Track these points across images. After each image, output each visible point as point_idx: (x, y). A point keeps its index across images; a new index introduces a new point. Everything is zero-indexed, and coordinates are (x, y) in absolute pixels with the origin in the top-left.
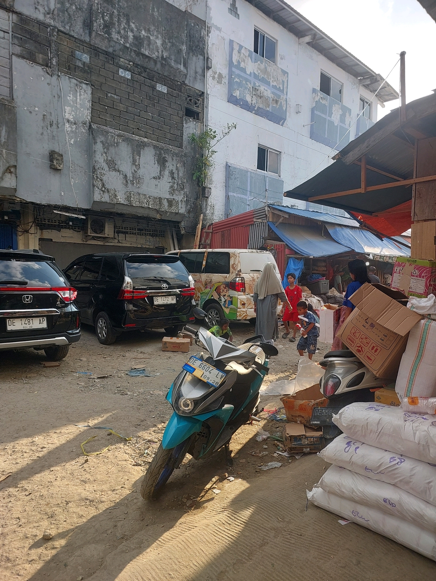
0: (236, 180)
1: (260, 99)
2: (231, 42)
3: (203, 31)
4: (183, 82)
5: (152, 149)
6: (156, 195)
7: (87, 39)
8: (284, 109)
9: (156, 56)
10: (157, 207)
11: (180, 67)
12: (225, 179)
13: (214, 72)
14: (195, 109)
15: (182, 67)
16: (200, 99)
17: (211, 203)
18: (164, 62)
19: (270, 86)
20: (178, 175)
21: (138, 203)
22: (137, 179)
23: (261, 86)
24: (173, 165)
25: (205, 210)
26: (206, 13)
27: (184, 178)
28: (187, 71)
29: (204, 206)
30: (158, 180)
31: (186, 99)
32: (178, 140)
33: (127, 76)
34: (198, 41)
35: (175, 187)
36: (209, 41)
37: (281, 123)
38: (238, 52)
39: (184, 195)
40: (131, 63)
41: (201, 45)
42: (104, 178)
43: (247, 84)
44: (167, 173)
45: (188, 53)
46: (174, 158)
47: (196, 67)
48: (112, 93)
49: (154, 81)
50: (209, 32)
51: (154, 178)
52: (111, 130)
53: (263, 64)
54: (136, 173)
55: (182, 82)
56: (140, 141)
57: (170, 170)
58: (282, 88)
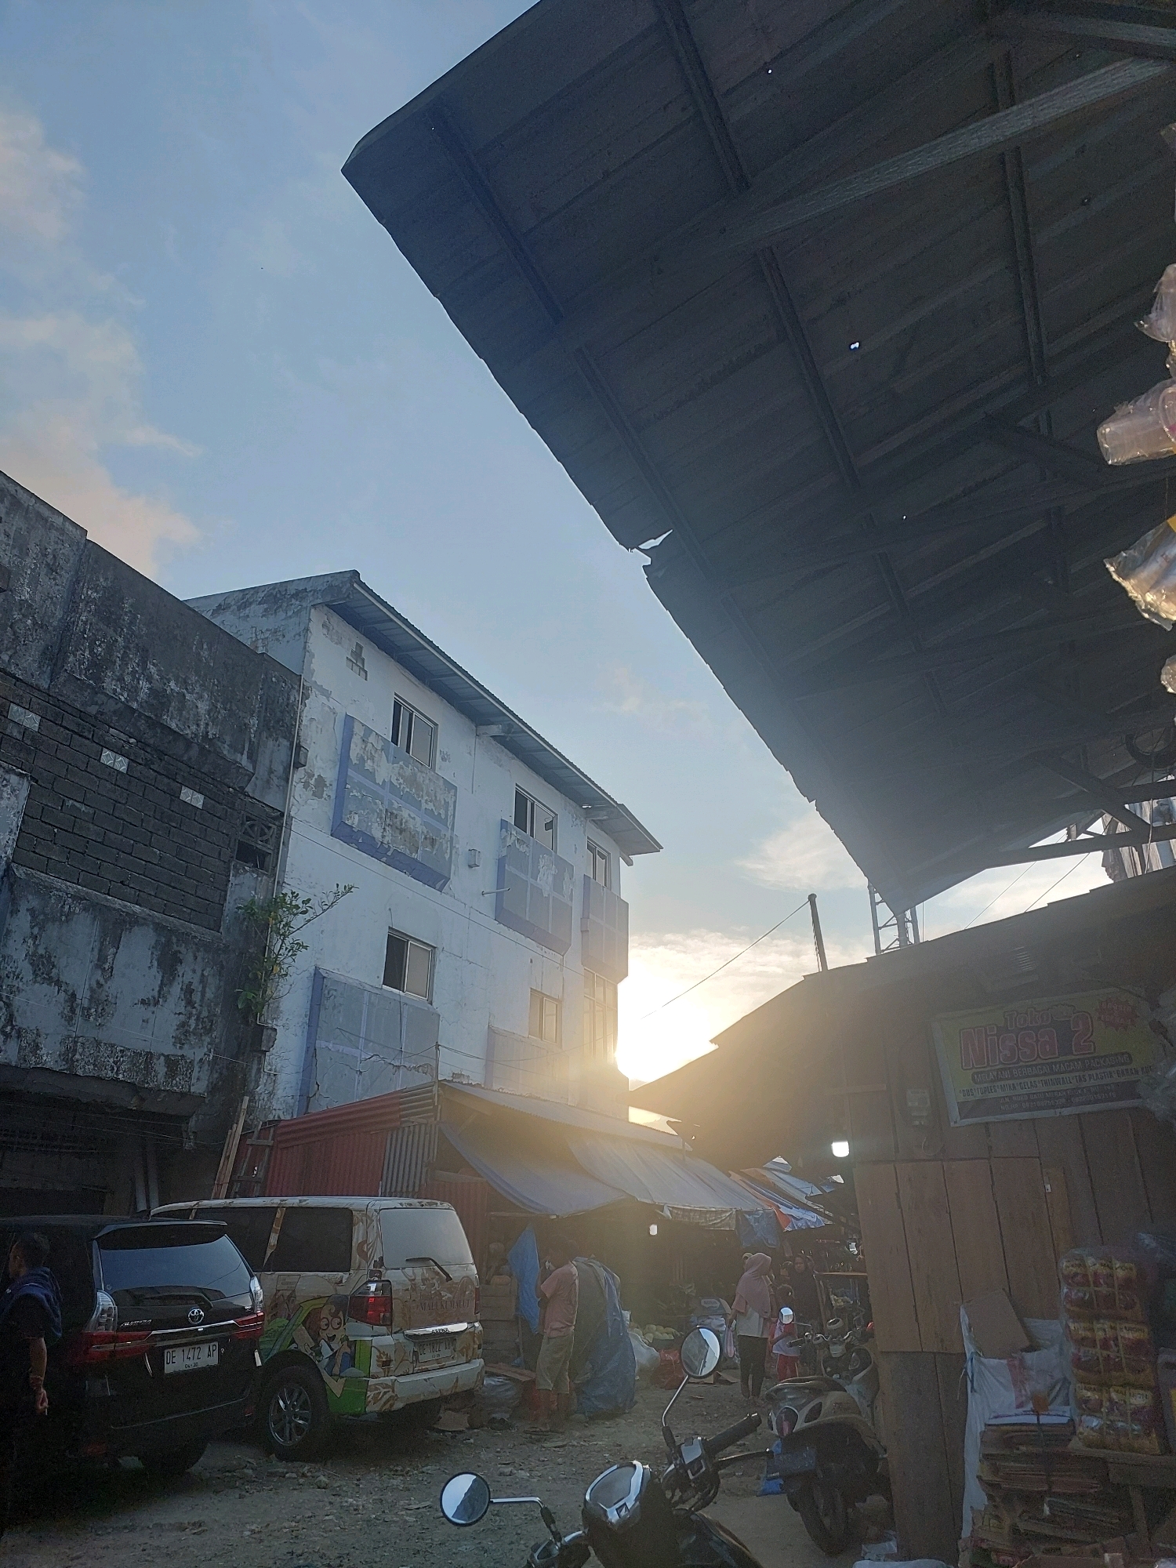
0: (336, 1011)
1: (401, 834)
2: (349, 721)
3: (294, 692)
4: (243, 788)
5: (151, 931)
6: (140, 1046)
7: (44, 684)
8: (447, 856)
9: (192, 733)
10: (137, 1079)
11: (241, 760)
12: (309, 1007)
13: (308, 773)
14: (260, 845)
15: (244, 760)
16: (274, 826)
17: (269, 1067)
18: (207, 746)
19: (420, 810)
20: (203, 993)
21: (92, 1067)
22: (100, 1005)
23: (403, 809)
24: (194, 971)
25: (253, 1084)
26: (303, 661)
27: (216, 1005)
28: (254, 768)
29: (254, 1071)
30: (151, 1008)
31: (243, 824)
32: (211, 913)
33: (117, 766)
34: (282, 712)
35: (189, 1026)
36: (304, 714)
37: (437, 887)
38: (361, 740)
39: (209, 1046)
40: (132, 740)
41: (287, 719)
42: (18, 1000)
43: (376, 804)
44: (176, 990)
45: (258, 733)
46: (200, 955)
47: (271, 762)
48: (76, 800)
49: (178, 782)
50: (306, 696)
51: (143, 1002)
52: (58, 883)
53: (410, 766)
54: (99, 988)
55: (239, 787)
56: (124, 912)
57: (186, 982)
58: (443, 817)
